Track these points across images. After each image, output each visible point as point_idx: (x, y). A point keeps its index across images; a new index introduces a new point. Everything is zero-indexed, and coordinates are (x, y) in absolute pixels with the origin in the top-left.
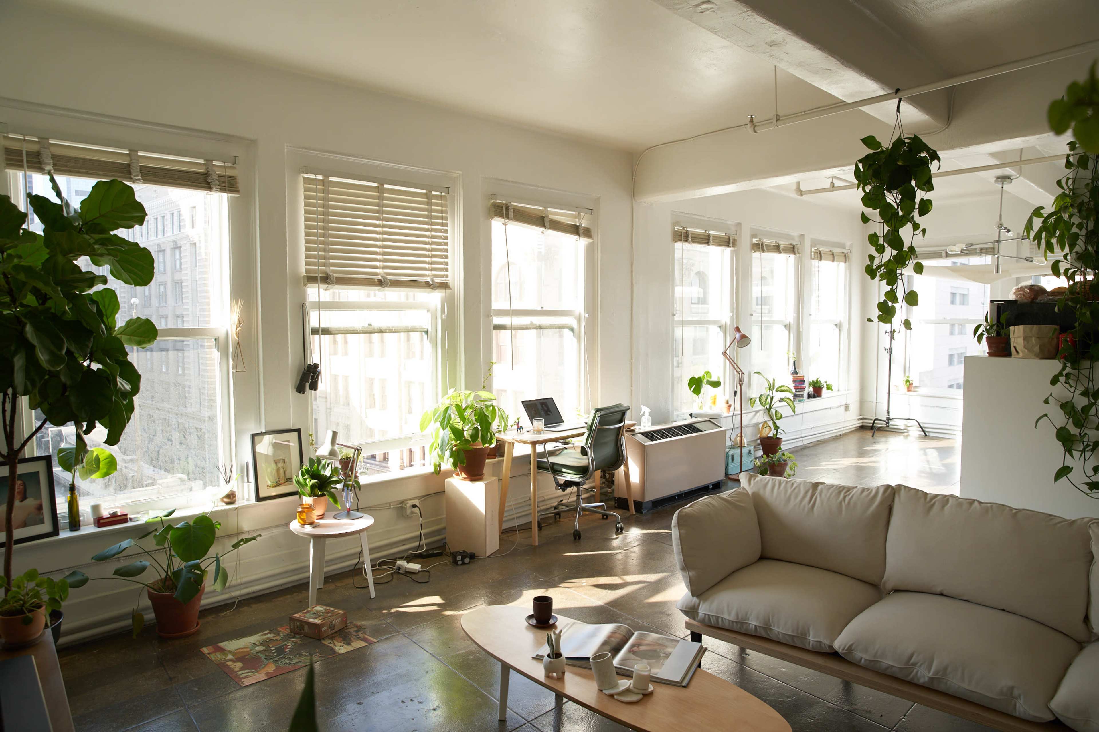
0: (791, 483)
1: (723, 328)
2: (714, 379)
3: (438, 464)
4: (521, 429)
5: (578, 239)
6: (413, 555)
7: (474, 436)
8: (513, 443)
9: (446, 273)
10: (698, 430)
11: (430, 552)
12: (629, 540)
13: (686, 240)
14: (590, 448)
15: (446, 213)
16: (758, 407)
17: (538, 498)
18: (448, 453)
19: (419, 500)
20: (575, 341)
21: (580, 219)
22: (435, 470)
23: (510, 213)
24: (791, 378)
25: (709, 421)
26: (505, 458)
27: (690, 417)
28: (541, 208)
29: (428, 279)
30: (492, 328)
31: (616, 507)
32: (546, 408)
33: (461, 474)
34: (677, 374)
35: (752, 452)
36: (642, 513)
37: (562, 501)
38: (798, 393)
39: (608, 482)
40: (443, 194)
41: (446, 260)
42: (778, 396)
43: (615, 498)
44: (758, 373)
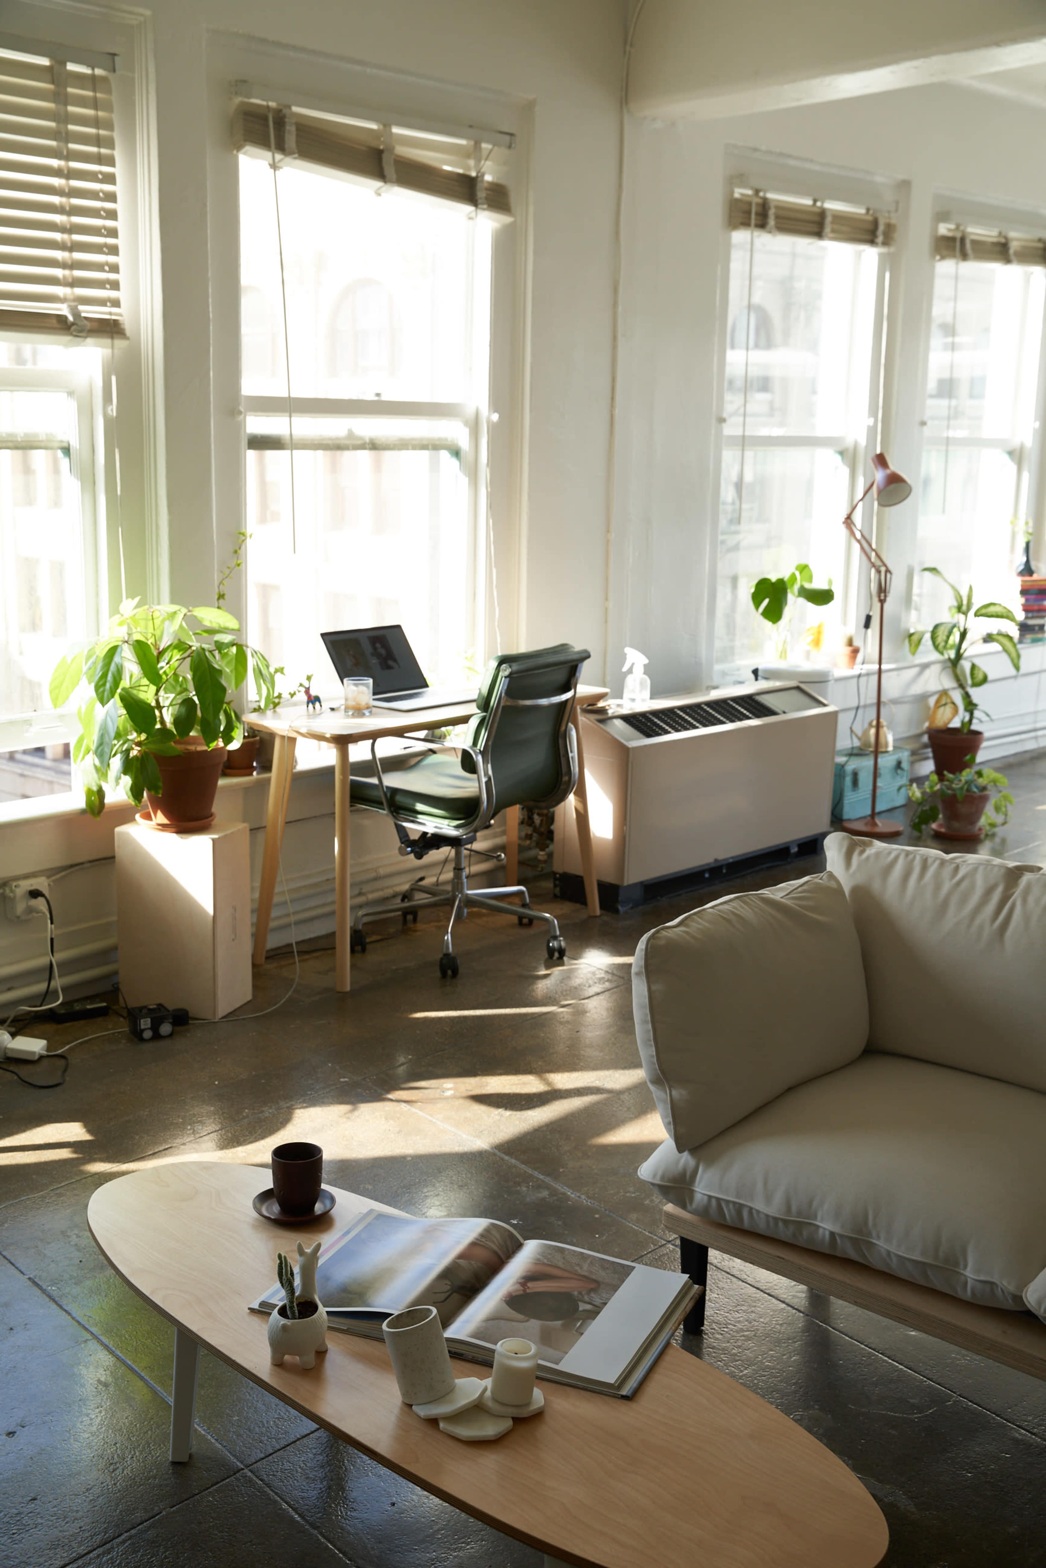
0: (954, 866)
1: (848, 455)
2: (819, 584)
3: (95, 789)
4: (317, 704)
5: (473, 215)
6: (33, 1014)
7: (184, 721)
8: (293, 740)
9: (113, 294)
10: (770, 712)
11: (77, 1007)
12: (576, 982)
13: (762, 225)
14: (483, 753)
15: (110, 126)
16: (927, 653)
17: (352, 874)
18: (116, 763)
19: (48, 877)
20: (464, 481)
21: (478, 160)
22: (89, 802)
23: (287, 136)
24: (1017, 583)
25: (798, 688)
26: (274, 774)
27: (752, 676)
28: (373, 126)
29: (63, 310)
30: (244, 443)
31: (555, 896)
32: (383, 652)
33: (155, 815)
34: (724, 568)
35: (905, 765)
36: (617, 911)
37: (422, 879)
38: (1031, 622)
39: (541, 834)
40: (98, 72)
41: (111, 259)
42: (978, 627)
43: (555, 873)
44: (933, 570)
